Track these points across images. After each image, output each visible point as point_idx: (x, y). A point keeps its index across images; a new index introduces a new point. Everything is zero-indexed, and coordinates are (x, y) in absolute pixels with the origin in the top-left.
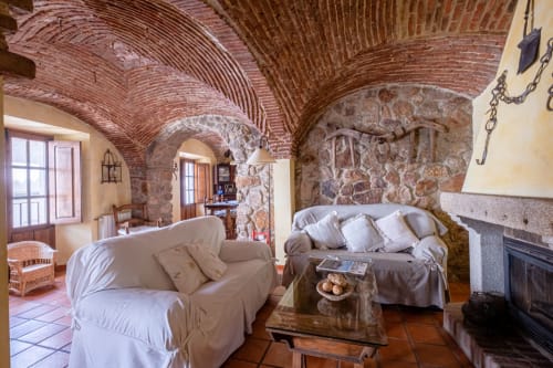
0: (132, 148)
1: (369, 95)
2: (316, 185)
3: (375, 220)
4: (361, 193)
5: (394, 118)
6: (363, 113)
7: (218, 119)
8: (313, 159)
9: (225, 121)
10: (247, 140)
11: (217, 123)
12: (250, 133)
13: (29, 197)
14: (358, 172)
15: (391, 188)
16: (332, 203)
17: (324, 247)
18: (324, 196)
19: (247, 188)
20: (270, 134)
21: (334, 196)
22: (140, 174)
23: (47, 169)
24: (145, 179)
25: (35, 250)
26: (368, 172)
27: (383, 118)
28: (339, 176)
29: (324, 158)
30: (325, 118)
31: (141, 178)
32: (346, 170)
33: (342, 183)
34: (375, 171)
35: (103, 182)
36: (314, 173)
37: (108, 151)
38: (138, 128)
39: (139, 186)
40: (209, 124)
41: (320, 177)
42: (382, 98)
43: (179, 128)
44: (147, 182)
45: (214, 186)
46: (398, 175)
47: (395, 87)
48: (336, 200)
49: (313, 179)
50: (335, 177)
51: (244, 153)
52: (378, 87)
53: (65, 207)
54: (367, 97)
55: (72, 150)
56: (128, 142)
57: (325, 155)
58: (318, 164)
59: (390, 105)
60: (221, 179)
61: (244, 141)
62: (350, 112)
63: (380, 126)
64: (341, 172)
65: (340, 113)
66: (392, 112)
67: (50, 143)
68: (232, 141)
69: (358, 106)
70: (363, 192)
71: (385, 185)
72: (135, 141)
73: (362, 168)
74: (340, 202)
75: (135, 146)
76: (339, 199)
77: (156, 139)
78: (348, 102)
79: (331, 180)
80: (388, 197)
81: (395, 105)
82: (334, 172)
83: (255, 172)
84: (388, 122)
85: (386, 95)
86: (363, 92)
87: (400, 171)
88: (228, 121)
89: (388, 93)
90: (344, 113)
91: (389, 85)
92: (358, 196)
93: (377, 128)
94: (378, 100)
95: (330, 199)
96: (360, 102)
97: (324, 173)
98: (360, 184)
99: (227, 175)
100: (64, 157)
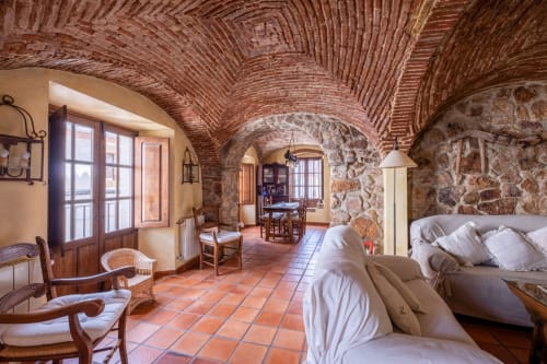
0: (211, 147)
1: (503, 93)
2: (432, 192)
3: (525, 233)
4: (489, 202)
5: (533, 119)
6: (493, 113)
7: (309, 117)
8: (427, 162)
9: (317, 120)
10: (345, 140)
11: (307, 122)
12: (347, 132)
13: (118, 199)
14: (485, 179)
15: (527, 197)
16: (450, 212)
17: (469, 264)
18: (441, 204)
19: (344, 192)
20: (390, 135)
21: (454, 204)
22: (214, 175)
23: (133, 167)
24: (220, 180)
25: (130, 258)
26: (498, 178)
27: (519, 120)
28: (461, 183)
29: (441, 162)
30: (445, 118)
31: (215, 179)
32: (469, 176)
33: (465, 191)
34: (507, 178)
35: (183, 182)
36: (429, 179)
37: (187, 150)
38: (223, 125)
39: (212, 188)
40: (296, 123)
41: (436, 182)
42: (518, 98)
43: (260, 126)
44: (222, 183)
45: (258, 187)
46: (536, 183)
47: (536, 86)
48: (456, 209)
49: (427, 184)
50: (455, 183)
51: (340, 154)
52: (515, 86)
53: (151, 209)
54: (499, 96)
55: (161, 147)
56: (209, 140)
57: (444, 158)
58: (434, 169)
59: (528, 105)
60: (265, 181)
61: (341, 141)
62: (476, 112)
63: (515, 128)
64: (464, 178)
65: (463, 112)
66: (530, 112)
67: (137, 139)
68: (327, 142)
69: (488, 106)
70: (491, 201)
71: (519, 193)
72: (215, 140)
73: (490, 174)
74: (461, 211)
75: (213, 144)
76: (461, 208)
77: (234, 137)
78: (474, 101)
79: (451, 186)
80: (525, 207)
81: (534, 105)
82: (455, 177)
83: (354, 175)
84: (524, 125)
85: (524, 95)
86: (494, 91)
87: (539, 179)
88: (321, 119)
89: (527, 91)
90: (469, 113)
91: (528, 83)
92: (485, 205)
93: (512, 130)
94: (513, 99)
95: (449, 208)
96: (491, 101)
97: (442, 178)
98: (489, 191)
99: (271, 176)
100: (151, 155)
